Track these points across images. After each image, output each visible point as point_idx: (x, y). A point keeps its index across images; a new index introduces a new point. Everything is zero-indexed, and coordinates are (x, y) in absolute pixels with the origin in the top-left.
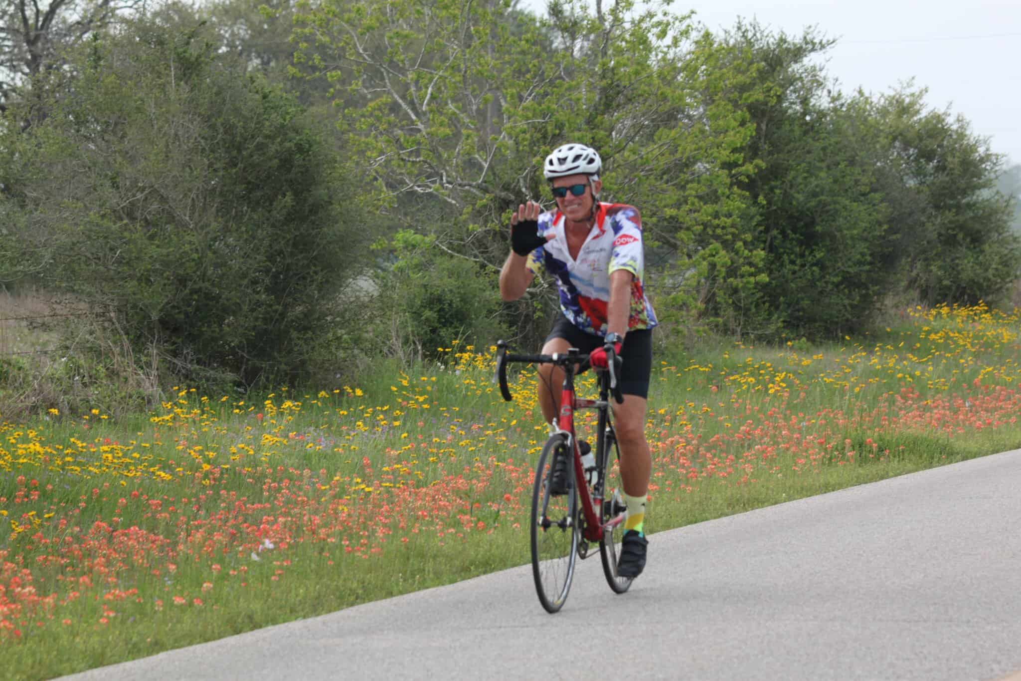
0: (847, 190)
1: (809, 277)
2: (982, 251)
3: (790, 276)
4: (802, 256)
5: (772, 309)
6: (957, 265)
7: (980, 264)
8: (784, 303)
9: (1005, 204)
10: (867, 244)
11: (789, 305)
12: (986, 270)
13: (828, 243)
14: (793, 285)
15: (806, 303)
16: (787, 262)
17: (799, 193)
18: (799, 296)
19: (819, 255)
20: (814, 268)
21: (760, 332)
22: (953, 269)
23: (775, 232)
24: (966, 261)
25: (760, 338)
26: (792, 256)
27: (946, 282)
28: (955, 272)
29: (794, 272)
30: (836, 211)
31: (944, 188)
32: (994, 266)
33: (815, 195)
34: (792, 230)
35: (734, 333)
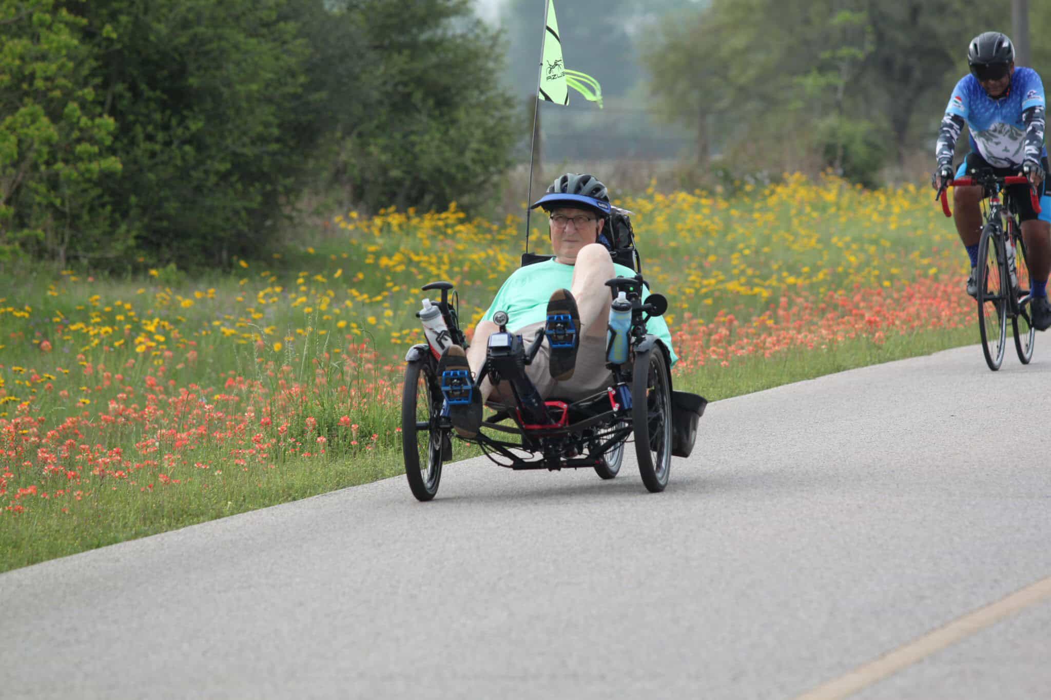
0: (237, 19)
1: (179, 162)
2: (453, 122)
3: (146, 161)
4: (166, 127)
5: (117, 216)
6: (413, 144)
7: (451, 143)
8: (137, 206)
9: (489, 43)
10: (273, 108)
11: (144, 209)
12: (461, 152)
13: (209, 105)
14: (151, 176)
15: (172, 207)
16: (141, 136)
17: (159, 21)
18: (162, 194)
19: (195, 125)
20: (187, 148)
21: (97, 255)
22: (407, 151)
23: (120, 87)
24: (427, 138)
25: (97, 265)
26: (150, 128)
27: (395, 173)
28: (410, 156)
29: (153, 155)
30: (222, 51)
31: (390, 16)
32: (474, 145)
33: (185, 24)
34: (148, 84)
35: (53, 256)
